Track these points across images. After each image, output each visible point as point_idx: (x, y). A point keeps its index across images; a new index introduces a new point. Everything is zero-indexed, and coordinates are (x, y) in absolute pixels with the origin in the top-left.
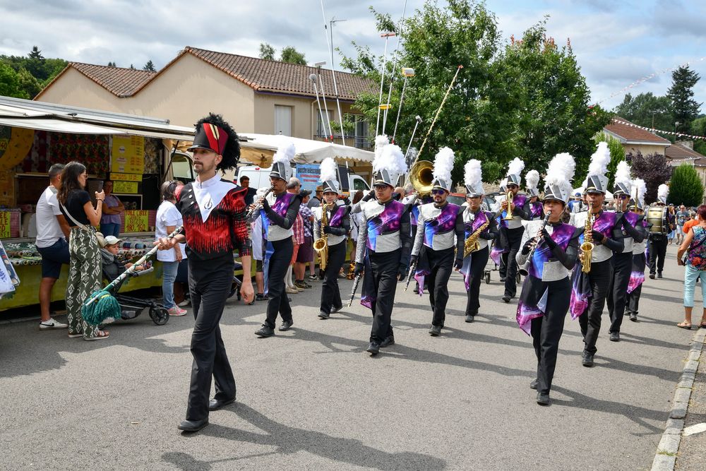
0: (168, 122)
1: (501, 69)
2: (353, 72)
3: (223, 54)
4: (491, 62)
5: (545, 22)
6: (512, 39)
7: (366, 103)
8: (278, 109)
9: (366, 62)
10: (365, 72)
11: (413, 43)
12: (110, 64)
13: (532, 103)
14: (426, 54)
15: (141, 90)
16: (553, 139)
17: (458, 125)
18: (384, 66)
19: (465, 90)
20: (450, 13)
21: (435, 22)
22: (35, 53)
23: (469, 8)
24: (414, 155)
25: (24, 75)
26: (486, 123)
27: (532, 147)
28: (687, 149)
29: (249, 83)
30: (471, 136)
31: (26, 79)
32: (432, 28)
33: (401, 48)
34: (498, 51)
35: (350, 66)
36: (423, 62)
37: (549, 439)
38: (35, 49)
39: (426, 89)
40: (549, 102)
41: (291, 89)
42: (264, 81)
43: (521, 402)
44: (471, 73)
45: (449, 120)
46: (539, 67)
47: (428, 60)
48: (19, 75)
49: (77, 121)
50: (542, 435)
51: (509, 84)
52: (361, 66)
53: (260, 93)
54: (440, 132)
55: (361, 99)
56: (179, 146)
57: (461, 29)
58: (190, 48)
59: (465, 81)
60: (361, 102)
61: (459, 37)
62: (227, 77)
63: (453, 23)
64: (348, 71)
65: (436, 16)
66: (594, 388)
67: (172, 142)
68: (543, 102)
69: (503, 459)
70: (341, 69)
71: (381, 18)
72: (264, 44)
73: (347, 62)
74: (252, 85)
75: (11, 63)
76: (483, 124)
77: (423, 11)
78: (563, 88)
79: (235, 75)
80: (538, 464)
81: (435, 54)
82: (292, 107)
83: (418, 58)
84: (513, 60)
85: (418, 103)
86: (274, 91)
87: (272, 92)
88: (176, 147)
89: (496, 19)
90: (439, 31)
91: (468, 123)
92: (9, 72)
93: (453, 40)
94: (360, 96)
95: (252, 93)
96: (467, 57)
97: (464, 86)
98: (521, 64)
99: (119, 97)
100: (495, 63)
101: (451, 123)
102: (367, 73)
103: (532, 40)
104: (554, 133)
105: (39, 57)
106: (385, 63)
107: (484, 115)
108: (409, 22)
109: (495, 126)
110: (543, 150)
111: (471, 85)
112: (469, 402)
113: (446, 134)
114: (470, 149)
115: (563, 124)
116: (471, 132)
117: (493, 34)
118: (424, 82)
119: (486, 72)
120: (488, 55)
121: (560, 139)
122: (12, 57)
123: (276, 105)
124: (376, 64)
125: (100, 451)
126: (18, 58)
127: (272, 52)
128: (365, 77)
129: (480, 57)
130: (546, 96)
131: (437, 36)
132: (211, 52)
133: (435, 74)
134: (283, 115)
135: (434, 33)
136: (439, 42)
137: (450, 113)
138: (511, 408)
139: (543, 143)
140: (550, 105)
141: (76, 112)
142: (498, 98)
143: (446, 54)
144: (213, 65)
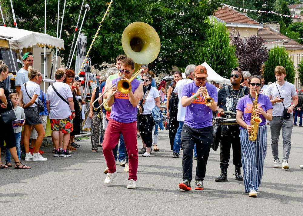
28: (274, 31)
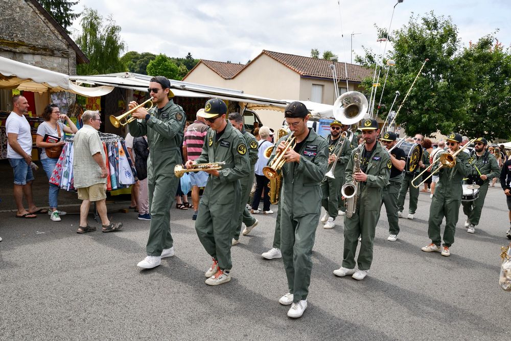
0: (243, 92)
1: (460, 62)
2: (361, 65)
3: (284, 54)
4: (452, 57)
5: (495, 33)
6: (470, 43)
7: (368, 83)
8: (315, 87)
9: (370, 58)
10: (369, 65)
11: (399, 46)
12: (228, 62)
13: (480, 84)
14: (408, 53)
15: (237, 75)
16: (494, 109)
17: (427, 98)
18: (381, 60)
19: (433, 76)
20: (425, 27)
21: (415, 33)
22: (189, 56)
23: (437, 22)
24: (393, 116)
25: (183, 68)
26: (446, 97)
27: (479, 113)
29: (298, 71)
30: (434, 105)
31: (183, 70)
32: (413, 36)
33: (393, 50)
34: (458, 51)
35: (360, 61)
36: (406, 58)
37: (448, 312)
38: (189, 54)
39: (406, 75)
40: (493, 84)
41: (322, 75)
42: (307, 70)
43: (435, 282)
44: (437, 65)
45: (421, 94)
46: (487, 61)
47: (410, 57)
48: (179, 68)
49: (185, 89)
50: (444, 308)
51: (464, 72)
52: (367, 60)
53: (304, 77)
54: (414, 102)
55: (364, 81)
56: (248, 106)
57: (432, 37)
58: (265, 51)
59: (433, 70)
60: (364, 83)
61: (431, 42)
62: (285, 68)
63: (427, 33)
64: (358, 64)
65: (416, 29)
66: (493, 279)
67: (244, 104)
68: (488, 84)
69: (410, 322)
70: (354, 63)
71: (381, 31)
72: (314, 49)
73: (358, 58)
74: (299, 72)
75: (177, 61)
76: (443, 97)
77: (408, 26)
78: (504, 75)
79: (290, 67)
80: (435, 329)
81: (415, 53)
82: (323, 86)
83: (403, 55)
84: (468, 55)
85: (401, 84)
86: (312, 75)
87: (311, 76)
88: (246, 107)
89: (457, 30)
90: (417, 38)
91: (433, 97)
92: (173, 66)
93: (426, 44)
94: (364, 79)
95: (299, 76)
96: (436, 54)
97: (433, 73)
98: (474, 59)
99: (225, 79)
100: (455, 59)
101: (422, 97)
102: (370, 65)
103: (485, 44)
104: (495, 104)
105: (191, 58)
106: (382, 59)
107: (445, 92)
108: (397, 32)
109: (452, 99)
110: (487, 116)
111: (437, 73)
112: (397, 278)
113: (418, 104)
114: (434, 113)
115: (502, 99)
116: (434, 103)
117: (454, 40)
118: (406, 70)
119: (448, 64)
120: (450, 53)
121: (499, 109)
122: (177, 58)
123: (313, 84)
124: (376, 59)
125: (152, 282)
126: (180, 59)
127: (318, 53)
128: (369, 68)
129: (445, 54)
130: (491, 80)
131: (416, 41)
132: (277, 53)
133: (413, 66)
134: (317, 91)
135: (414, 39)
136: (417, 45)
137: (422, 90)
138: (426, 286)
139: (487, 111)
140: (494, 86)
141: (185, 85)
142: (456, 81)
143: (422, 53)
144: (277, 61)
